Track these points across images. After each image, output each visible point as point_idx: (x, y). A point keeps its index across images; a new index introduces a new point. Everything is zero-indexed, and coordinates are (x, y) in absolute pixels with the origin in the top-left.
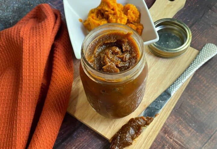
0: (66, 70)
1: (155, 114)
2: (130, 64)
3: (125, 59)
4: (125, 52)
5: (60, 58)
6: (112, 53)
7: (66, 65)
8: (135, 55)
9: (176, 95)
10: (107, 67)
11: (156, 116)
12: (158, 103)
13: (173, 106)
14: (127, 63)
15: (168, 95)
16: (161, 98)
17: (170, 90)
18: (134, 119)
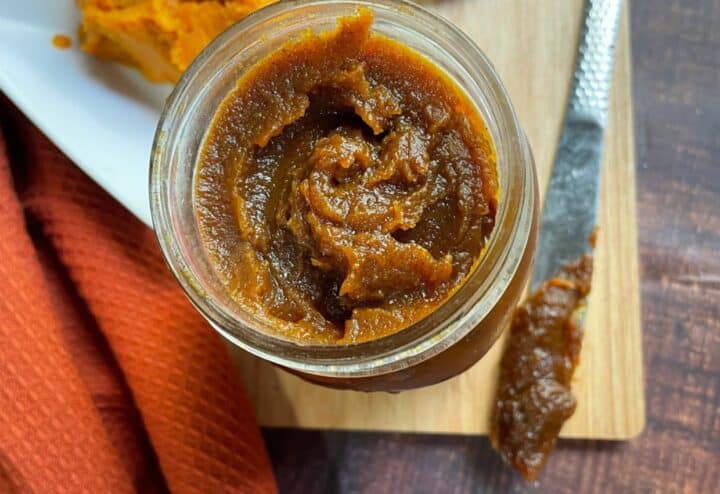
0: (153, 292)
1: (587, 236)
2: (445, 175)
3: (415, 172)
4: (386, 132)
5: (93, 262)
6: (334, 182)
7: (140, 274)
8: (446, 116)
9: (615, 108)
10: (359, 277)
11: (592, 240)
12: (571, 186)
13: (626, 161)
14: (433, 184)
15: (587, 134)
16: (569, 157)
17: (581, 106)
18: (528, 308)
